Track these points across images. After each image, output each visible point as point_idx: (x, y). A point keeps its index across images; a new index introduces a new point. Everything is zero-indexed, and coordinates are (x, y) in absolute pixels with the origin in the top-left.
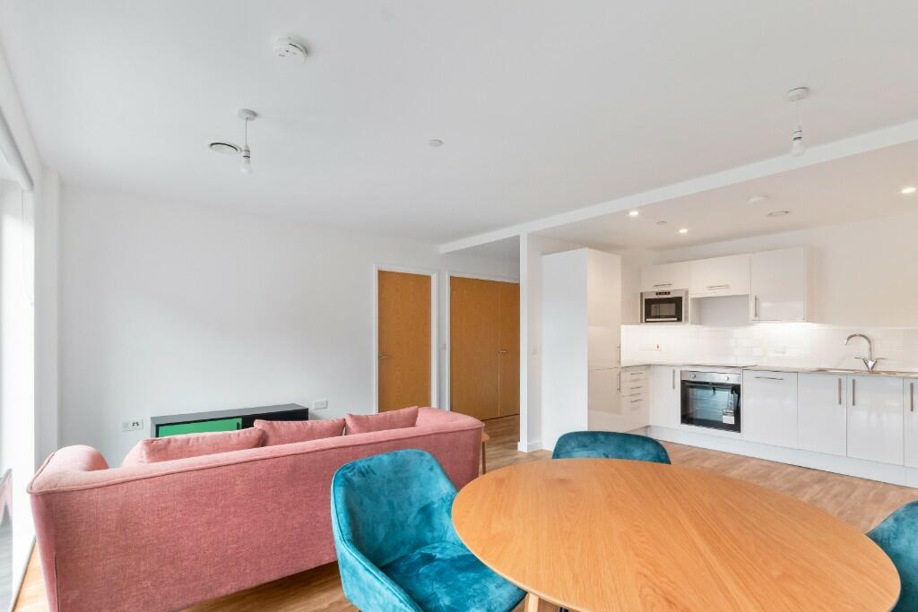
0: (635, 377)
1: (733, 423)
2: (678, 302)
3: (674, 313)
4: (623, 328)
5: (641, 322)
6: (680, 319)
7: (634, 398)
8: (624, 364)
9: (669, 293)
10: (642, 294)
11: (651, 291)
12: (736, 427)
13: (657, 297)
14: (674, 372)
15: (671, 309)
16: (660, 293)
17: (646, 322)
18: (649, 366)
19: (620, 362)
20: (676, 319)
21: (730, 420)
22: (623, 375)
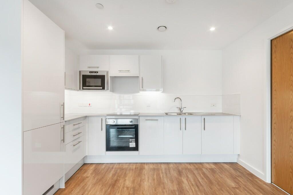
0: (76, 126)
1: (135, 146)
2: (102, 78)
3: (100, 84)
4: (67, 92)
5: (80, 89)
6: (104, 88)
7: (75, 143)
8: (66, 119)
9: (97, 72)
10: (80, 72)
11: (86, 70)
12: (136, 149)
13: (90, 74)
14: (102, 120)
15: (99, 82)
16: (92, 72)
17: (83, 89)
18: (86, 117)
19: (63, 117)
20: (102, 88)
21: (132, 145)
22: (67, 128)
